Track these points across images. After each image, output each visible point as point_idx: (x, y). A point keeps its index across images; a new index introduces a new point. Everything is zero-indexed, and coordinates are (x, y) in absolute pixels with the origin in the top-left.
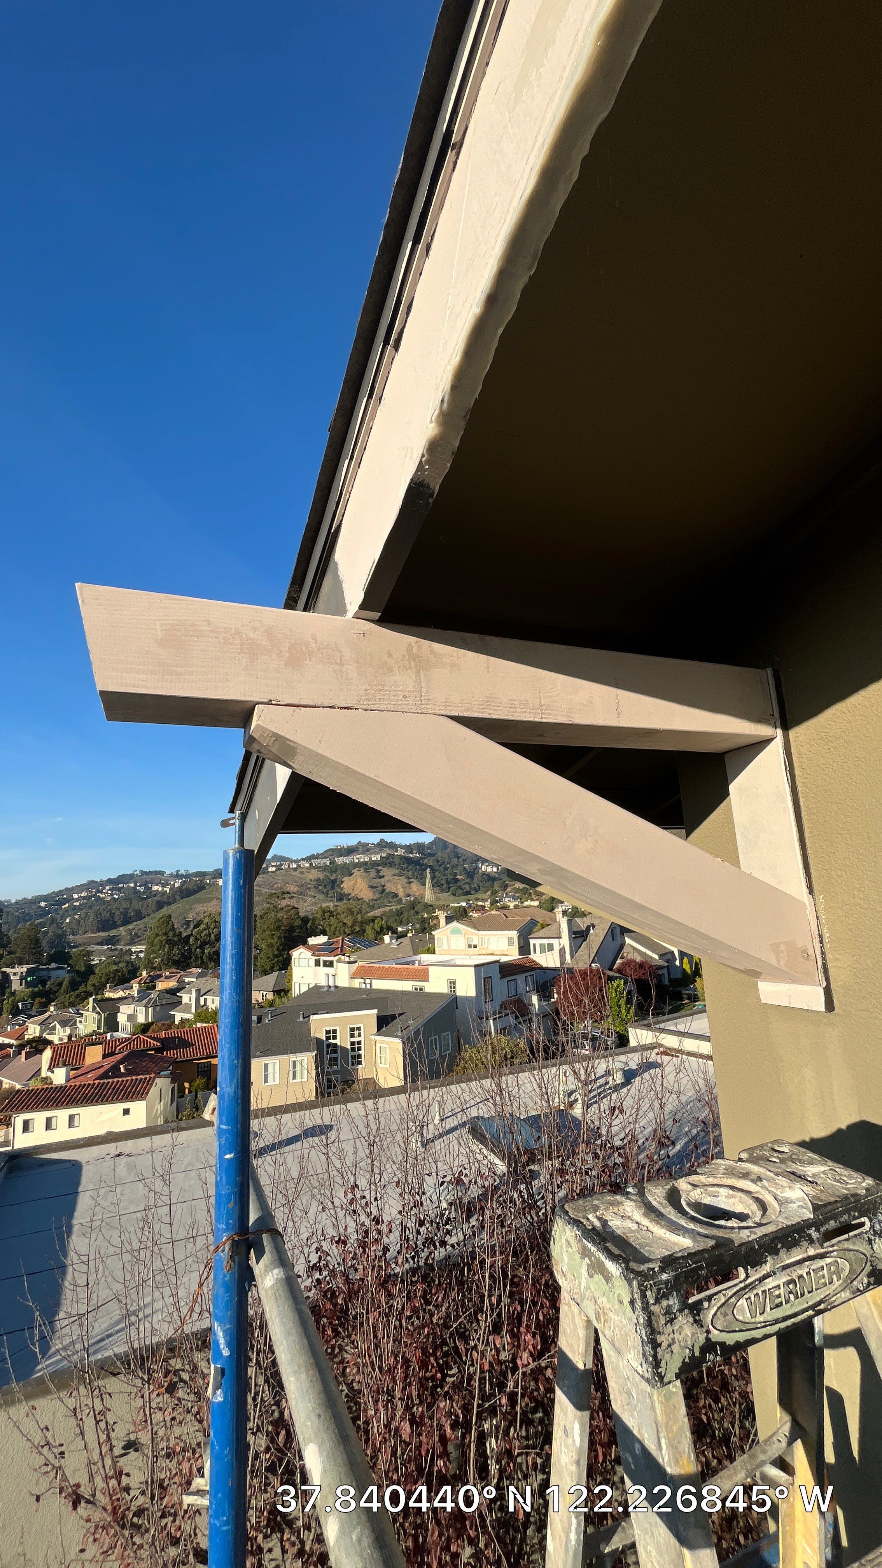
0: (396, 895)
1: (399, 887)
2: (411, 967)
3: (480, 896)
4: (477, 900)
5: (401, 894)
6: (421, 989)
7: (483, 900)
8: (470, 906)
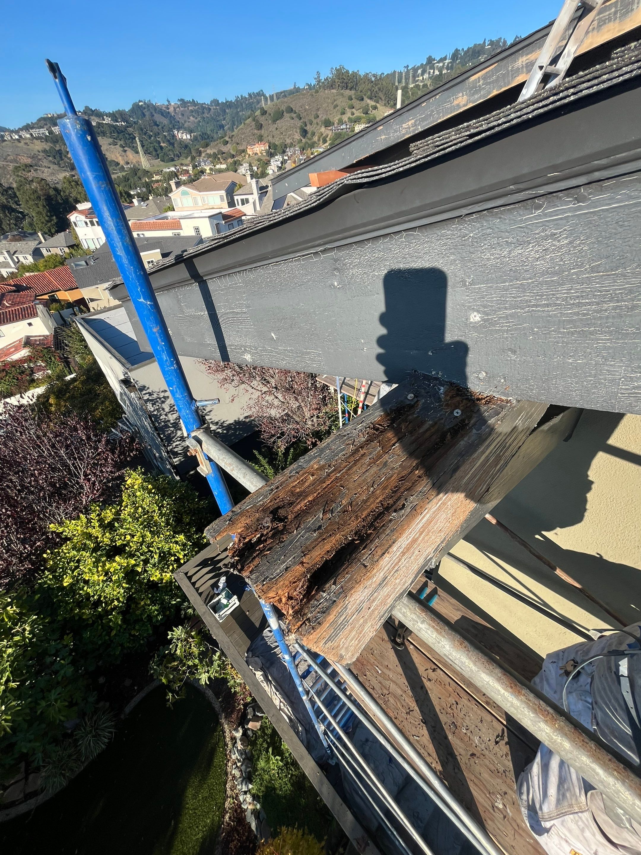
0: (118, 164)
1: (118, 155)
2: (165, 221)
3: (184, 162)
4: (182, 164)
5: (122, 163)
6: (178, 235)
7: (187, 165)
8: (178, 171)
